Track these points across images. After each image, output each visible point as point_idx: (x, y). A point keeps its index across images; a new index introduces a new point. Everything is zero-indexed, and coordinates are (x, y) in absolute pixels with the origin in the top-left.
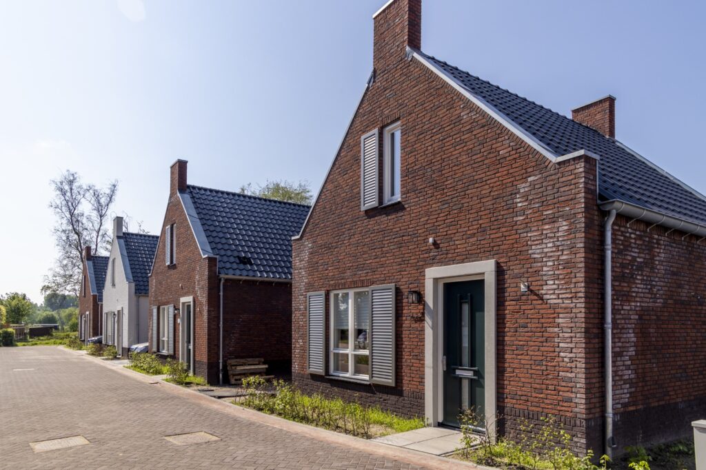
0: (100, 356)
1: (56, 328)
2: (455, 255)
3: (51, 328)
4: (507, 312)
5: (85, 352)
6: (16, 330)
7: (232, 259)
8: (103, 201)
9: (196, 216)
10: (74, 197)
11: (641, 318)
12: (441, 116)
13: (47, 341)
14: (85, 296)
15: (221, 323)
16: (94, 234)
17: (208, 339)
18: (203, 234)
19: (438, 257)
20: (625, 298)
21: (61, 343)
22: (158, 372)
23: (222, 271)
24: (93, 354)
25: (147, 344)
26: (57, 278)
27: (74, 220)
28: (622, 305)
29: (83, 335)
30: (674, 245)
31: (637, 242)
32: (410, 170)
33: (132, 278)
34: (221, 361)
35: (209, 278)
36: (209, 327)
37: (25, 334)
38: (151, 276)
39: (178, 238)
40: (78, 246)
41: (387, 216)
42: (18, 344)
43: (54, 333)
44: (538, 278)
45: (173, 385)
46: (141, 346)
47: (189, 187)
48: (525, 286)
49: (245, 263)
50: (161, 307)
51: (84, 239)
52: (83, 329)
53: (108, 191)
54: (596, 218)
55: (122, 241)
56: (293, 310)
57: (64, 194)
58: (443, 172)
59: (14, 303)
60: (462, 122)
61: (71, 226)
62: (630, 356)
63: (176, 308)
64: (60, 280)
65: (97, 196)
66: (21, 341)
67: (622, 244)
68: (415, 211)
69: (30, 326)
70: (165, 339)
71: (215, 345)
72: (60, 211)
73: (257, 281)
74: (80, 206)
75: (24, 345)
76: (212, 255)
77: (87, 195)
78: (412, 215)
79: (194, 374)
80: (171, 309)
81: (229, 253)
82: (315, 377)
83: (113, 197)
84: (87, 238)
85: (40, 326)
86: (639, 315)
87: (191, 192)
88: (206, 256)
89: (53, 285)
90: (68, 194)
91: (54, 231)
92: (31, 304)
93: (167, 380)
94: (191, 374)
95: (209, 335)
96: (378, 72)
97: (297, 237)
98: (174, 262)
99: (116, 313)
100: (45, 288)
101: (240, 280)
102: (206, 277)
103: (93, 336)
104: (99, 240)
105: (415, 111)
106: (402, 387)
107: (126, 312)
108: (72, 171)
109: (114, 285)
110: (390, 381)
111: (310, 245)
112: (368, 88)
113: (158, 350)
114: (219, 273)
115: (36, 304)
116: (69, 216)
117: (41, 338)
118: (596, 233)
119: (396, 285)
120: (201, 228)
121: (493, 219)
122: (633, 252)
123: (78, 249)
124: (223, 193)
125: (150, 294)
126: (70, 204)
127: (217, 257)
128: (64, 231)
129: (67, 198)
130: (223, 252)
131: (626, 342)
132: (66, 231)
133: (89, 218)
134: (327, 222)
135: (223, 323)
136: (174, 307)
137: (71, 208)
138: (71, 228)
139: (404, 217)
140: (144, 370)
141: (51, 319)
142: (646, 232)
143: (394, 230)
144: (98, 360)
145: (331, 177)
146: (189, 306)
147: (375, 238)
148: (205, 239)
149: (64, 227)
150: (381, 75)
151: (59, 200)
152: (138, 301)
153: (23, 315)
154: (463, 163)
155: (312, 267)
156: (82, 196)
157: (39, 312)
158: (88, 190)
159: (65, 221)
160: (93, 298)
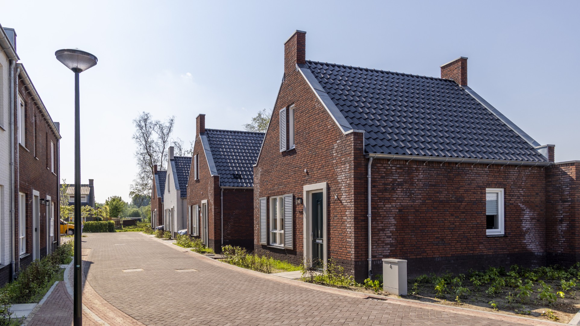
0: (162, 238)
1: (140, 220)
2: (314, 178)
3: (136, 220)
4: (331, 209)
5: (154, 236)
6: (115, 221)
7: (229, 176)
8: (165, 131)
9: (209, 149)
10: (147, 130)
11: (400, 211)
12: (309, 104)
13: (133, 229)
14: (154, 199)
15: (222, 216)
16: (160, 155)
17: (215, 226)
18: (213, 161)
19: (308, 180)
20: (387, 201)
21: (141, 230)
22: (189, 246)
23: (222, 184)
24: (158, 237)
25: (186, 230)
26: (138, 186)
27: (148, 146)
28: (385, 205)
29: (154, 225)
30: (433, 169)
31: (398, 171)
32: (298, 131)
33: (179, 187)
34: (222, 239)
35: (215, 189)
36: (215, 218)
37: (121, 224)
38: (188, 186)
39: (200, 163)
40: (150, 164)
41: (290, 156)
42: (116, 230)
43: (138, 223)
44: (340, 192)
45: (195, 253)
46: (184, 231)
47: (206, 130)
48: (336, 196)
49: (237, 178)
50: (193, 206)
51: (154, 159)
52: (153, 220)
53: (168, 125)
54: (362, 162)
55: (173, 162)
56: (254, 208)
57: (141, 128)
58: (310, 134)
59: (114, 203)
60: (316, 108)
61: (146, 150)
62: (390, 231)
63: (199, 207)
64: (140, 188)
65: (161, 128)
66: (118, 229)
67: (384, 173)
68: (300, 154)
69: (123, 219)
70: (195, 226)
71: (219, 229)
72: (139, 140)
73: (244, 189)
74: (151, 136)
75: (120, 232)
76: (216, 175)
77: (156, 128)
78: (299, 156)
79: (209, 247)
80: (197, 207)
81: (228, 172)
82: (264, 247)
83: (171, 128)
84: (156, 158)
85: (130, 219)
86: (399, 209)
87: (208, 134)
88: (213, 175)
89: (136, 191)
90: (144, 128)
91: (136, 154)
92: (124, 203)
93: (192, 250)
94: (207, 247)
95: (215, 223)
96: (286, 75)
97: (255, 165)
98: (199, 178)
99: (171, 210)
100: (132, 193)
101: (233, 189)
102: (213, 188)
103: (159, 225)
104: (163, 160)
105: (300, 99)
106: (296, 250)
107: (176, 209)
108: (146, 112)
109: (169, 191)
110: (291, 247)
111: (261, 170)
112: (282, 83)
113: (192, 233)
114: (221, 185)
115: (127, 203)
116: (145, 143)
117: (130, 227)
118: (363, 169)
119: (293, 194)
120: (212, 157)
121: (326, 161)
122: (394, 176)
123: (150, 166)
124: (227, 131)
125: (187, 197)
126: (145, 135)
127: (219, 175)
128: (141, 154)
129: (143, 131)
130: (224, 172)
131: (388, 224)
132: (143, 153)
133: (157, 144)
134: (268, 157)
135: (223, 215)
136: (199, 206)
137: (146, 138)
138: (146, 151)
139: (296, 157)
140: (183, 245)
141: (136, 214)
142: (406, 164)
143: (293, 164)
144: (160, 240)
145: (269, 131)
146: (206, 205)
147: (286, 168)
148: (214, 164)
149: (142, 151)
150: (287, 77)
151: (138, 133)
152: (182, 202)
153: (119, 212)
154: (316, 130)
155: (262, 183)
156: (152, 129)
157: (129, 209)
158: (156, 125)
159: (142, 147)
160: (159, 200)
